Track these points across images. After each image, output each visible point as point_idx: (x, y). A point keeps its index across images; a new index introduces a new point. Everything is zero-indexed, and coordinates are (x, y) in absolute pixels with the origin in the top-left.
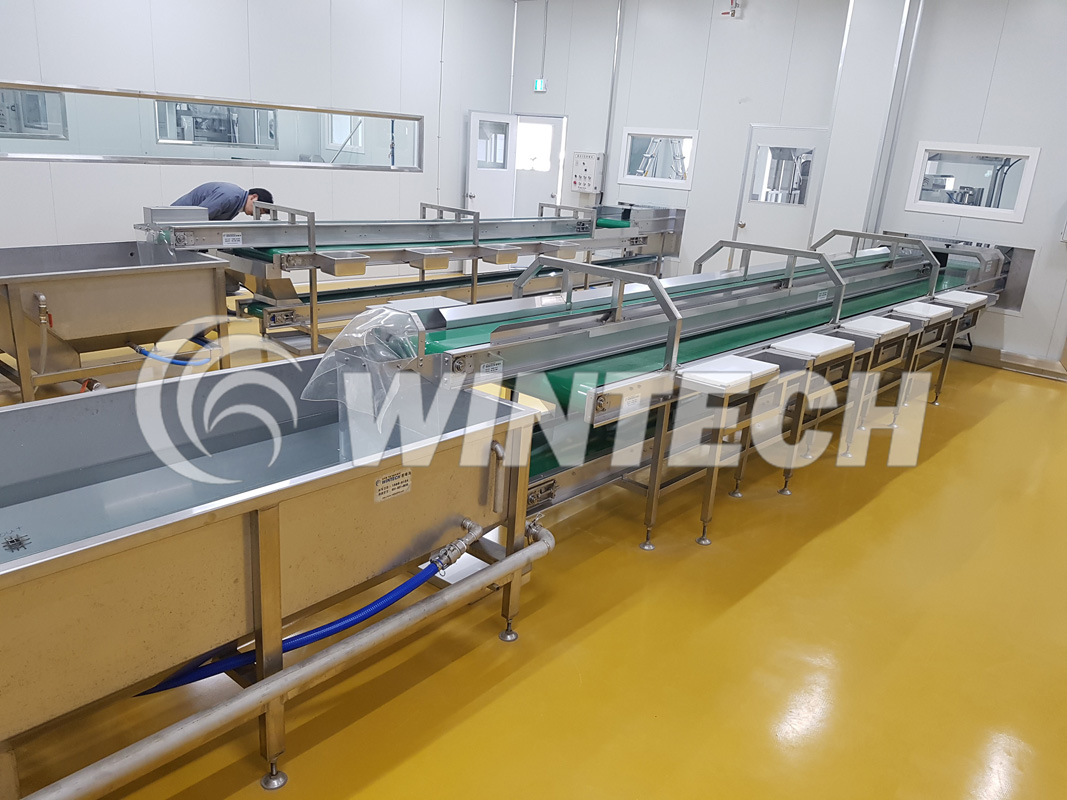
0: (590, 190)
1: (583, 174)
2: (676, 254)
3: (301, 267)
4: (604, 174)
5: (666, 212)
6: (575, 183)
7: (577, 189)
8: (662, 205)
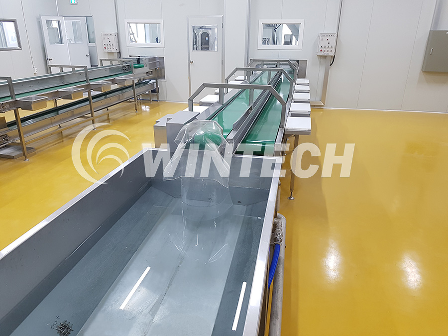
0: (114, 51)
1: (109, 43)
2: (164, 78)
3: (9, 109)
4: (119, 42)
5: (154, 59)
6: (105, 48)
7: (107, 51)
8: (152, 56)
